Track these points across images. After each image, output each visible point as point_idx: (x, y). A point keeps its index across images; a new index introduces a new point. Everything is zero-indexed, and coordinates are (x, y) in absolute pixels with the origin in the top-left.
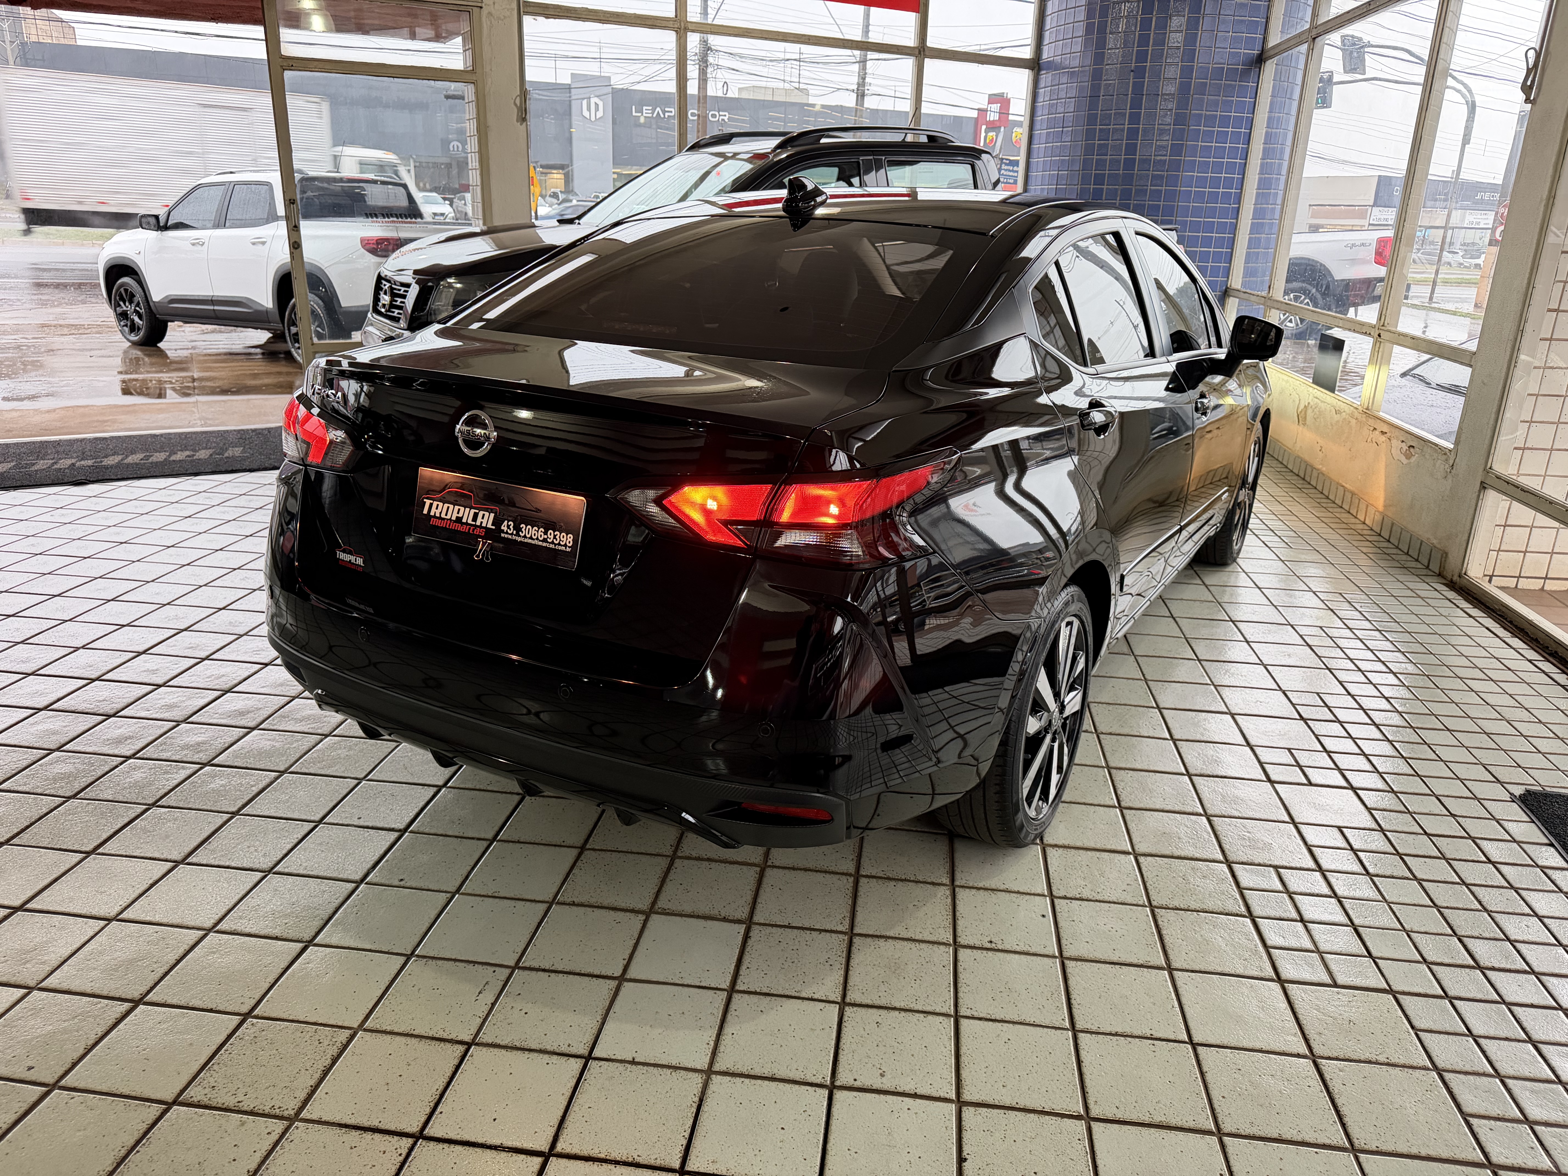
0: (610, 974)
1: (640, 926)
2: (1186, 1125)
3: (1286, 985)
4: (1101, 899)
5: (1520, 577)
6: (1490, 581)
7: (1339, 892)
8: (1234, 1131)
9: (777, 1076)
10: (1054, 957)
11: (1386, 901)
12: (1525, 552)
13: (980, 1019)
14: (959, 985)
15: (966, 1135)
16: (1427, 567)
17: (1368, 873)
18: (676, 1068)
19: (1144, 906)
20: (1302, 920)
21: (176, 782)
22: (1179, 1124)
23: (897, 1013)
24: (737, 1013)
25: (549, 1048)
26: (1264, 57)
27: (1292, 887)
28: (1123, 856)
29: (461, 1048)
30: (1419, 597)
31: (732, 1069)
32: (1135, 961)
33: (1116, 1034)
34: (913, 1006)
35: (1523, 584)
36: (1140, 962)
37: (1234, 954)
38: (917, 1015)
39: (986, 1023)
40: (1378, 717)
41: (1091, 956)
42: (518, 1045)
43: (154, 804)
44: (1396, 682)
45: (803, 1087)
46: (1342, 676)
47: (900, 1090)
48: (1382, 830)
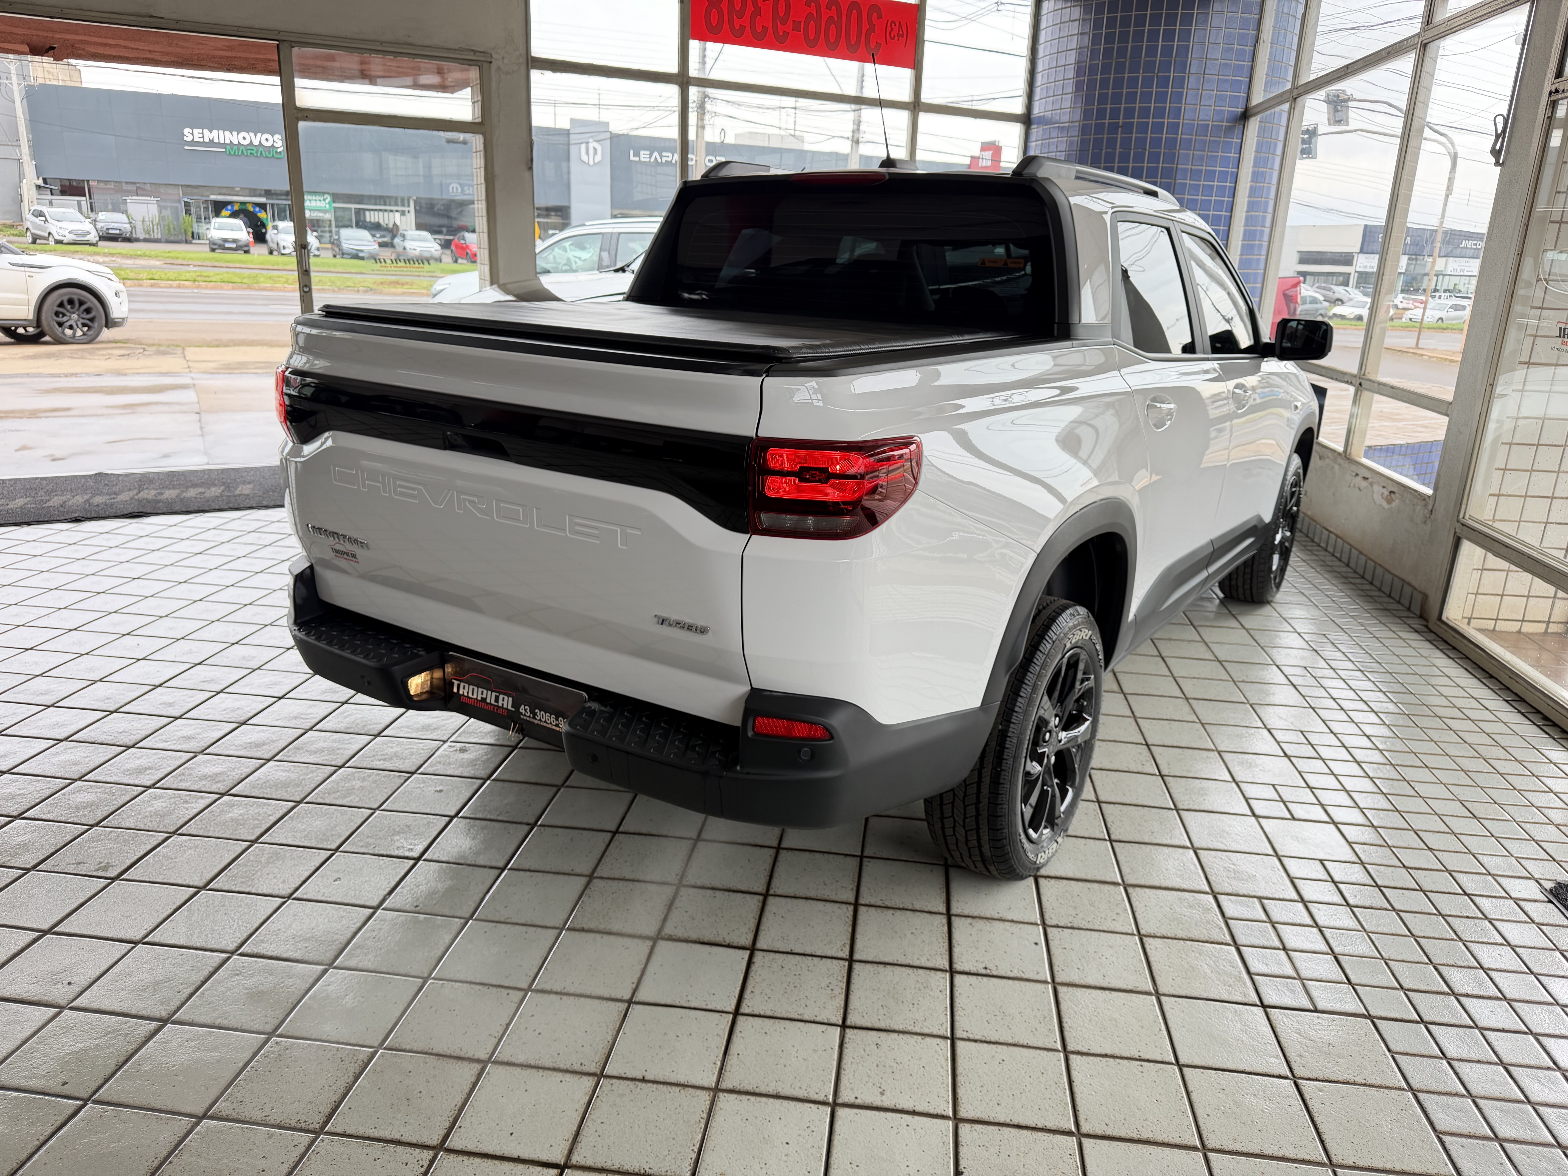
0: (619, 996)
1: (647, 951)
2: (1172, 1141)
3: (1269, 1010)
4: (1092, 927)
5: (1497, 619)
6: (1469, 623)
7: (1321, 922)
8: (1218, 1147)
9: (782, 1094)
10: (1046, 982)
11: (1365, 931)
12: (1502, 596)
13: (975, 1041)
14: (955, 1009)
15: (963, 1151)
16: (1409, 609)
17: (1348, 904)
18: (684, 1086)
19: (1133, 934)
20: (1284, 949)
21: (195, 811)
22: (1166, 1140)
23: (896, 1035)
24: (742, 1035)
25: (562, 1066)
26: (1249, 113)
27: (1275, 917)
28: (1112, 887)
29: (478, 1067)
30: (1401, 638)
31: (739, 1087)
32: (1124, 987)
33: (1106, 1056)
34: (910, 1028)
35: (1502, 626)
36: (1130, 988)
37: (1219, 980)
38: (915, 1037)
39: (981, 1045)
40: (1359, 755)
41: (1083, 982)
42: (533, 1064)
43: (174, 833)
44: (1377, 721)
45: (807, 1105)
46: (1324, 714)
47: (899, 1107)
48: (1362, 863)
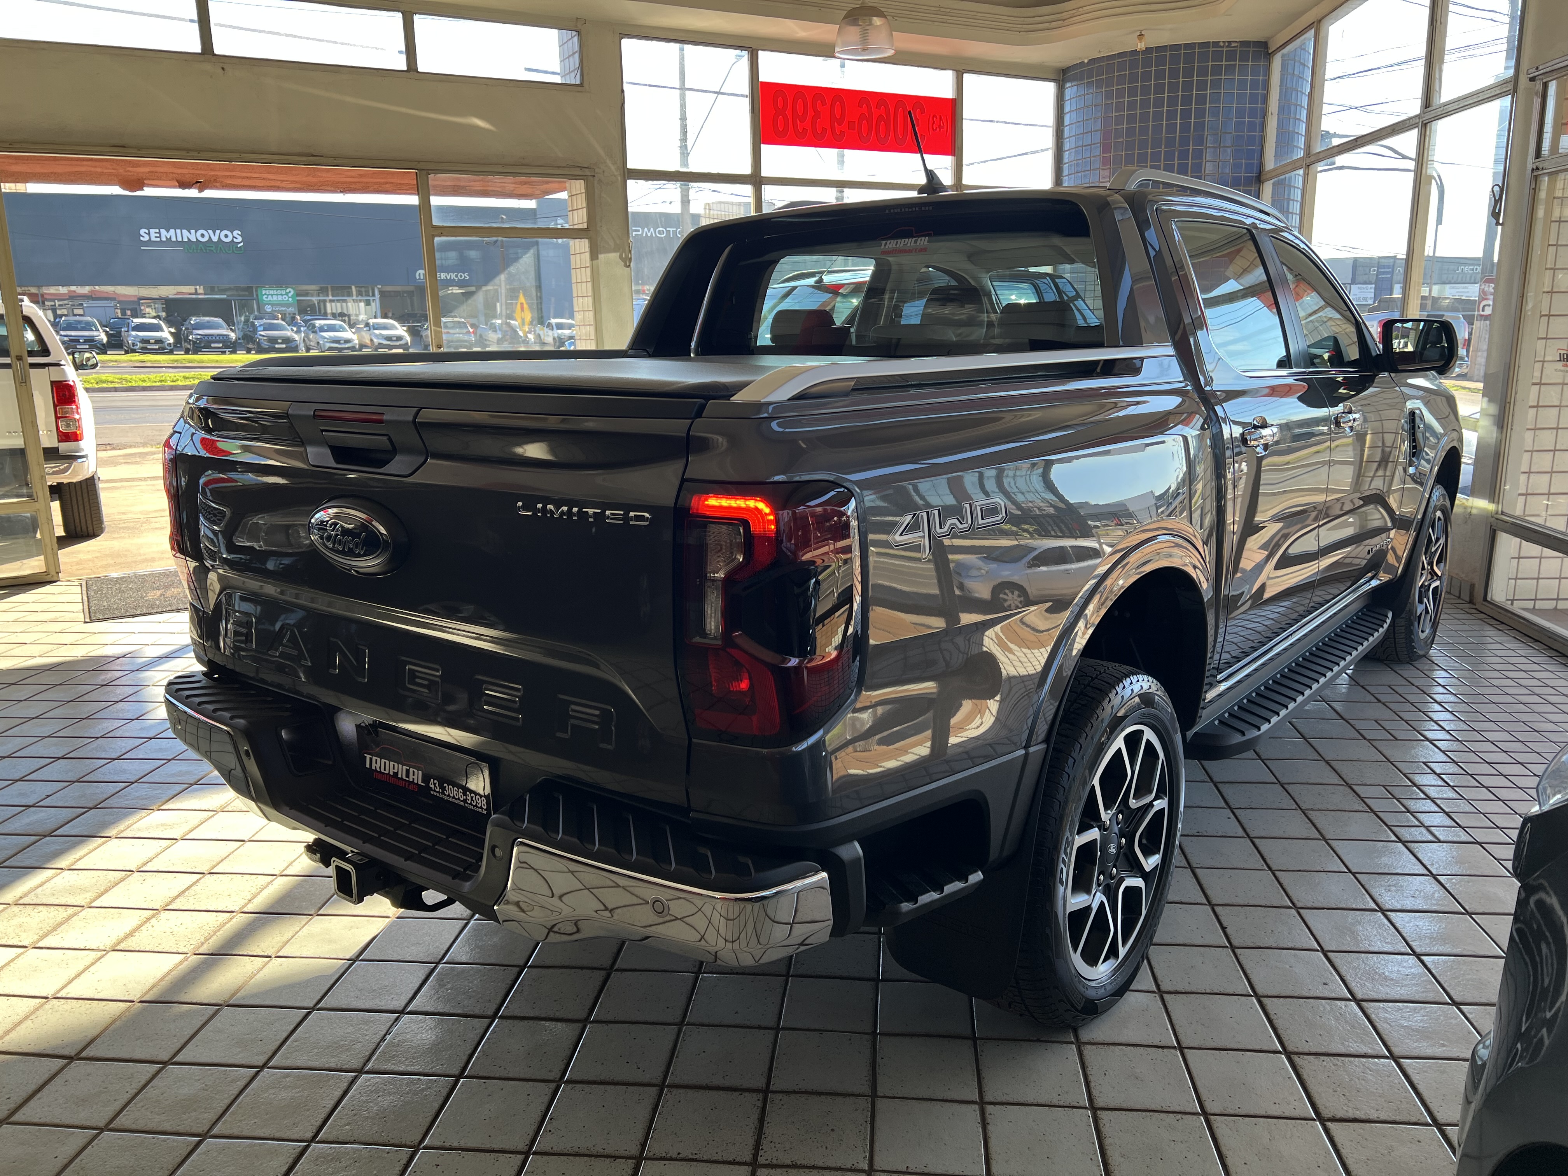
2: (1360, 908)
3: (1406, 843)
4: (1267, 808)
5: (1535, 600)
6: (1512, 604)
7: (1431, 796)
8: (1390, 908)
10: (1244, 837)
11: (1465, 799)
12: (1538, 579)
15: (1222, 918)
16: (1459, 597)
17: (1449, 785)
19: (1296, 810)
20: (1409, 812)
22: (1355, 908)
26: (1263, 178)
27: (1399, 796)
28: (1271, 785)
32: (1300, 837)
33: (1300, 871)
35: (1540, 605)
36: (1304, 837)
41: (1270, 836)
48: (1455, 762)
